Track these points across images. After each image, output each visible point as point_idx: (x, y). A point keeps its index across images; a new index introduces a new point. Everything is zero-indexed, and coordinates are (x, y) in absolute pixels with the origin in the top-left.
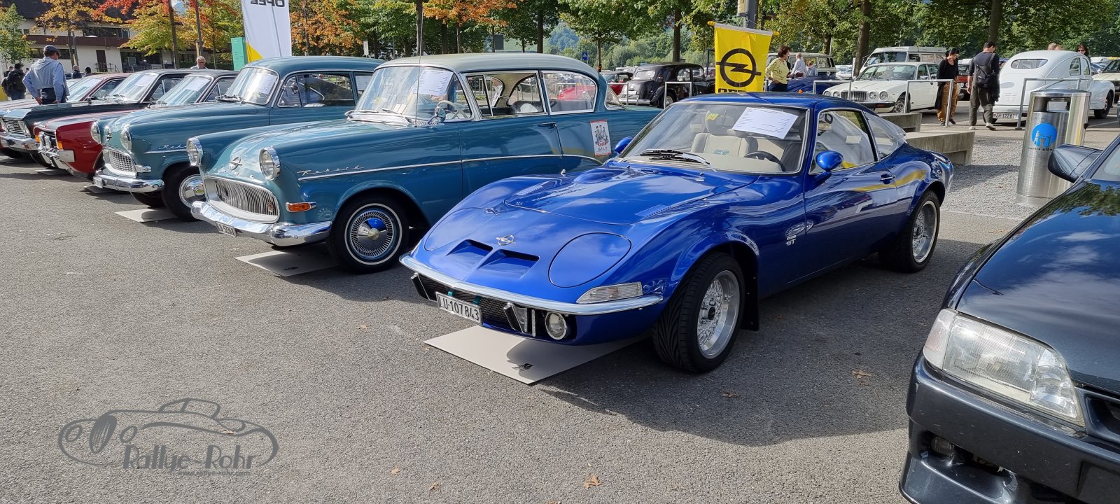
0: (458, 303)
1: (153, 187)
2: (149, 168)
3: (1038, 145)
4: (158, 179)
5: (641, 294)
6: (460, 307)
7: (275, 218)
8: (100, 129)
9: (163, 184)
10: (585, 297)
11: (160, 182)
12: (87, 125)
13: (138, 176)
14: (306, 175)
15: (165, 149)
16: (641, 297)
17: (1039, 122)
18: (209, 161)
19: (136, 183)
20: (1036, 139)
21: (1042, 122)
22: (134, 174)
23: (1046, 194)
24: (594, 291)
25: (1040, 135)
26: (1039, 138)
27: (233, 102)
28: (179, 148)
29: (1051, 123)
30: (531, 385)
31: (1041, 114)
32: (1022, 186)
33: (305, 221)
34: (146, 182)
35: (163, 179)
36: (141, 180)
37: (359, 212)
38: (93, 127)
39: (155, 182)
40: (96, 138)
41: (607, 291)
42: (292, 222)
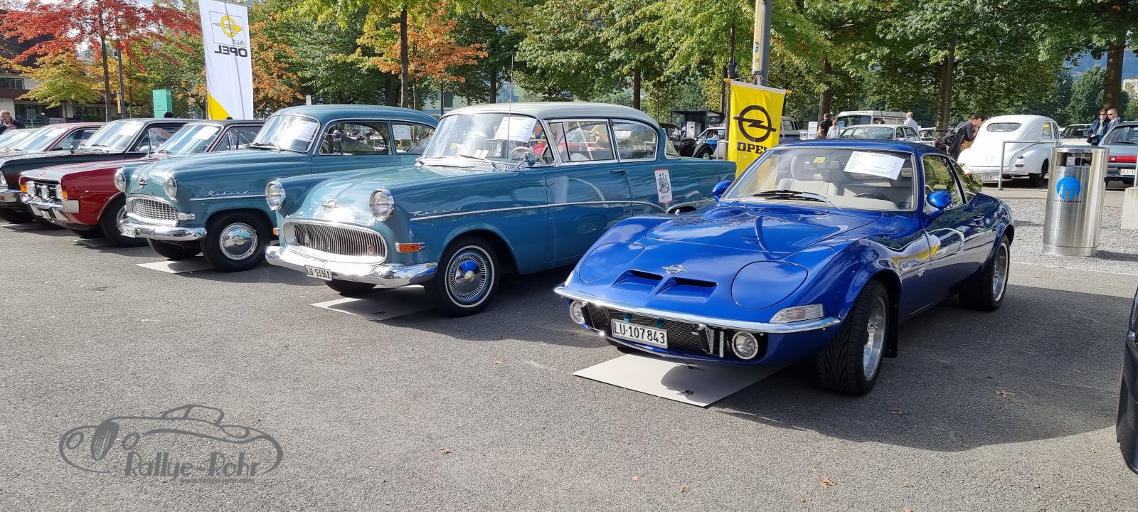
0: (639, 328)
1: (195, 236)
2: (193, 215)
3: (1063, 197)
4: (200, 226)
5: (822, 315)
6: (641, 331)
7: (380, 259)
8: (127, 177)
9: (206, 233)
10: (777, 317)
11: (203, 231)
12: (111, 172)
13: (179, 224)
14: (417, 216)
15: (210, 196)
16: (822, 319)
17: (1062, 176)
18: (290, 206)
19: (176, 231)
20: (1061, 192)
21: (1065, 176)
22: (175, 222)
23: (1072, 243)
24: (784, 311)
25: (1065, 188)
26: (1063, 190)
27: (269, 149)
28: (224, 195)
29: (1074, 177)
30: (706, 407)
31: (1063, 169)
32: (1049, 236)
33: (412, 262)
34: (188, 230)
35: (207, 228)
36: (182, 229)
37: (460, 253)
38: (117, 174)
39: (197, 230)
40: (120, 186)
41: (794, 311)
42: (402, 262)
